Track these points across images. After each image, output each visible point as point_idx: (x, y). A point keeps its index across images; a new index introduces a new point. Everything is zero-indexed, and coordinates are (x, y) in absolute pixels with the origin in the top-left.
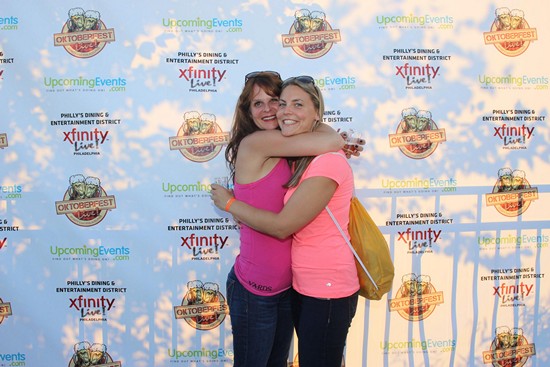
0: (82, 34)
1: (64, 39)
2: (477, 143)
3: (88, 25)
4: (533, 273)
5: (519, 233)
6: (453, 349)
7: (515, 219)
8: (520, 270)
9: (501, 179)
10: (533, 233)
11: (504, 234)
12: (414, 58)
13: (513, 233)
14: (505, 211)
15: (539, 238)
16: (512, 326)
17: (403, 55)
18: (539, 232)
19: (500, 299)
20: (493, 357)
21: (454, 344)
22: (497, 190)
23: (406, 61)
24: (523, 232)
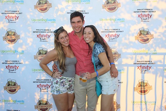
0: (42, 5)
1: (37, 7)
2: (164, 39)
3: (44, 2)
6: (155, 104)
12: (144, 12)
23: (141, 13)
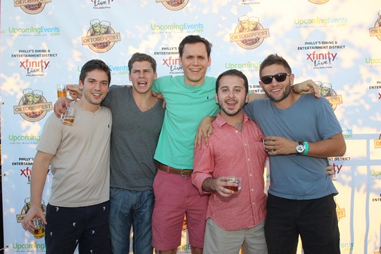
0: (99, 36)
1: (88, 40)
2: (367, 107)
3: (103, 31)
6: (351, 249)
12: (320, 48)
17: (312, 46)
23: (313, 50)
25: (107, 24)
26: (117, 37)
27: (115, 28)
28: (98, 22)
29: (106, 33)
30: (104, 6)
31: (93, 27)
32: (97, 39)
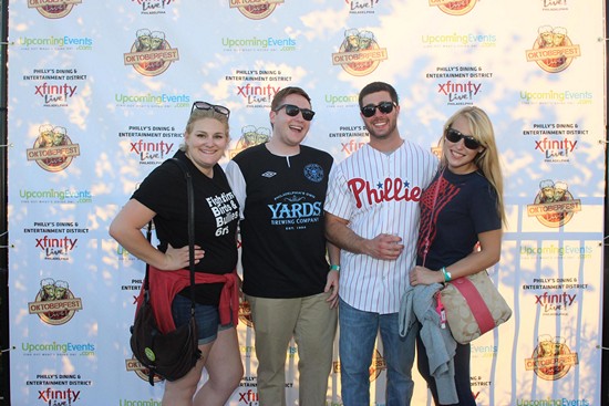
0: (149, 53)
1: (133, 58)
3: (155, 45)
4: (577, 283)
5: (561, 244)
6: (495, 355)
7: (557, 230)
8: (562, 280)
9: (543, 190)
10: (576, 244)
11: (546, 244)
13: (556, 243)
14: (547, 222)
15: (582, 249)
16: (554, 335)
17: (446, 72)
18: (582, 243)
19: (543, 308)
20: (535, 364)
21: (496, 350)
22: (538, 201)
24: (565, 243)
25: (161, 36)
26: (174, 54)
27: (172, 42)
28: (147, 33)
29: (158, 49)
30: (156, 9)
31: (140, 39)
32: (145, 57)
